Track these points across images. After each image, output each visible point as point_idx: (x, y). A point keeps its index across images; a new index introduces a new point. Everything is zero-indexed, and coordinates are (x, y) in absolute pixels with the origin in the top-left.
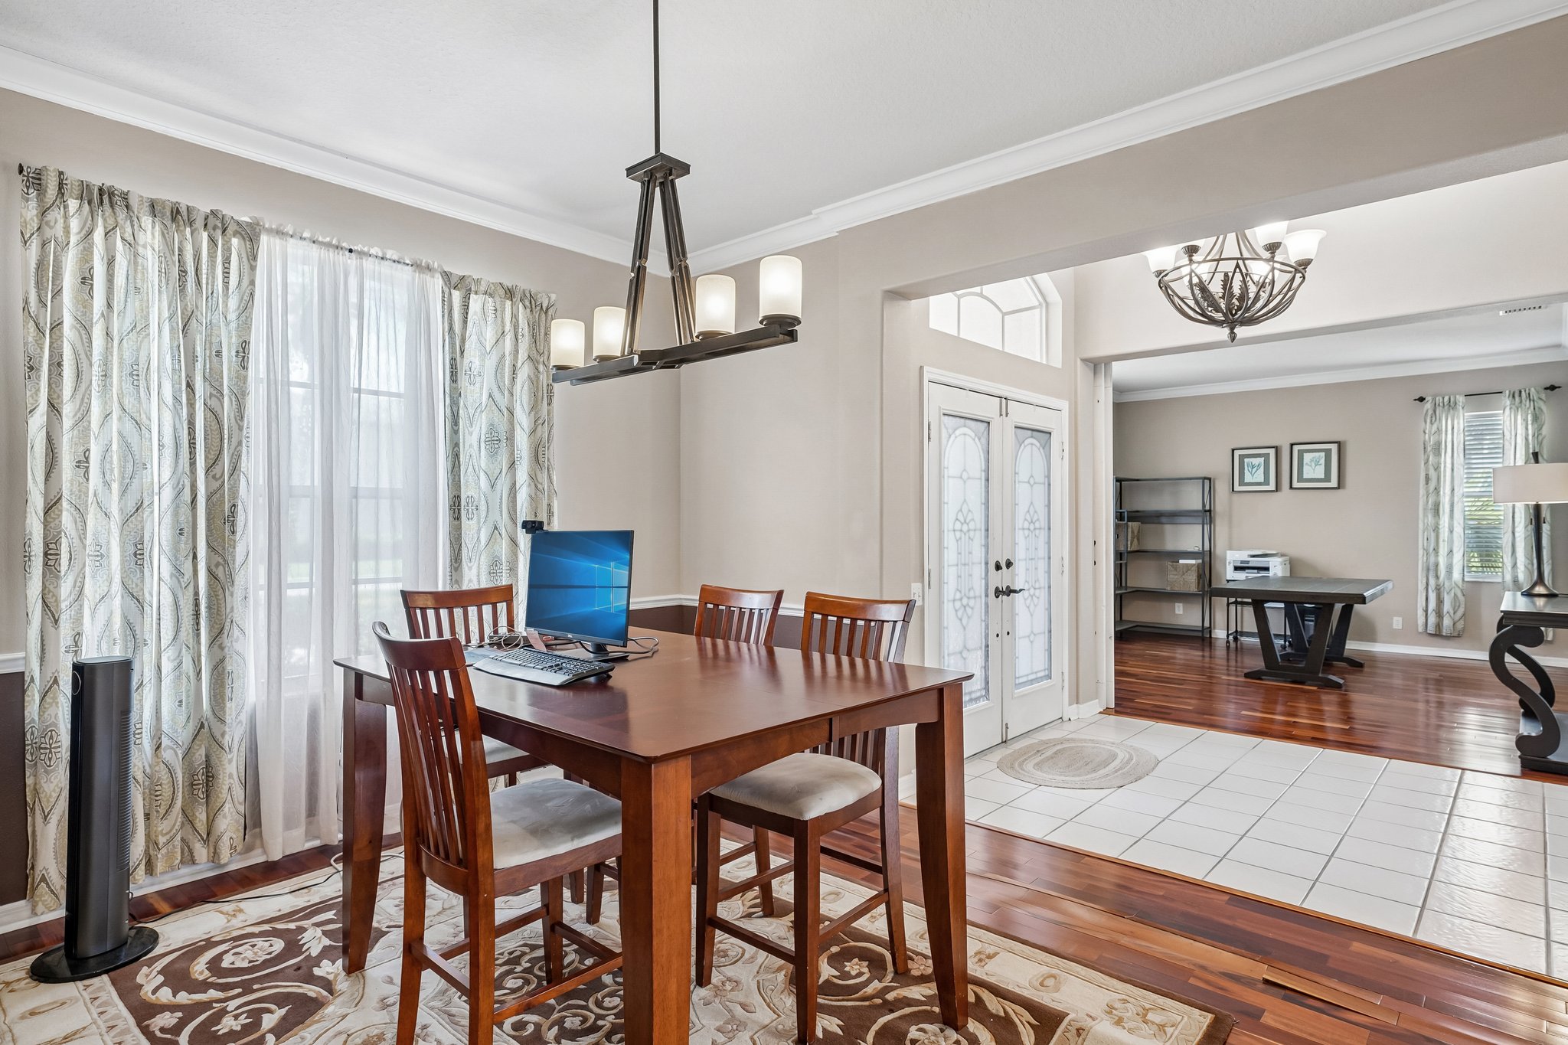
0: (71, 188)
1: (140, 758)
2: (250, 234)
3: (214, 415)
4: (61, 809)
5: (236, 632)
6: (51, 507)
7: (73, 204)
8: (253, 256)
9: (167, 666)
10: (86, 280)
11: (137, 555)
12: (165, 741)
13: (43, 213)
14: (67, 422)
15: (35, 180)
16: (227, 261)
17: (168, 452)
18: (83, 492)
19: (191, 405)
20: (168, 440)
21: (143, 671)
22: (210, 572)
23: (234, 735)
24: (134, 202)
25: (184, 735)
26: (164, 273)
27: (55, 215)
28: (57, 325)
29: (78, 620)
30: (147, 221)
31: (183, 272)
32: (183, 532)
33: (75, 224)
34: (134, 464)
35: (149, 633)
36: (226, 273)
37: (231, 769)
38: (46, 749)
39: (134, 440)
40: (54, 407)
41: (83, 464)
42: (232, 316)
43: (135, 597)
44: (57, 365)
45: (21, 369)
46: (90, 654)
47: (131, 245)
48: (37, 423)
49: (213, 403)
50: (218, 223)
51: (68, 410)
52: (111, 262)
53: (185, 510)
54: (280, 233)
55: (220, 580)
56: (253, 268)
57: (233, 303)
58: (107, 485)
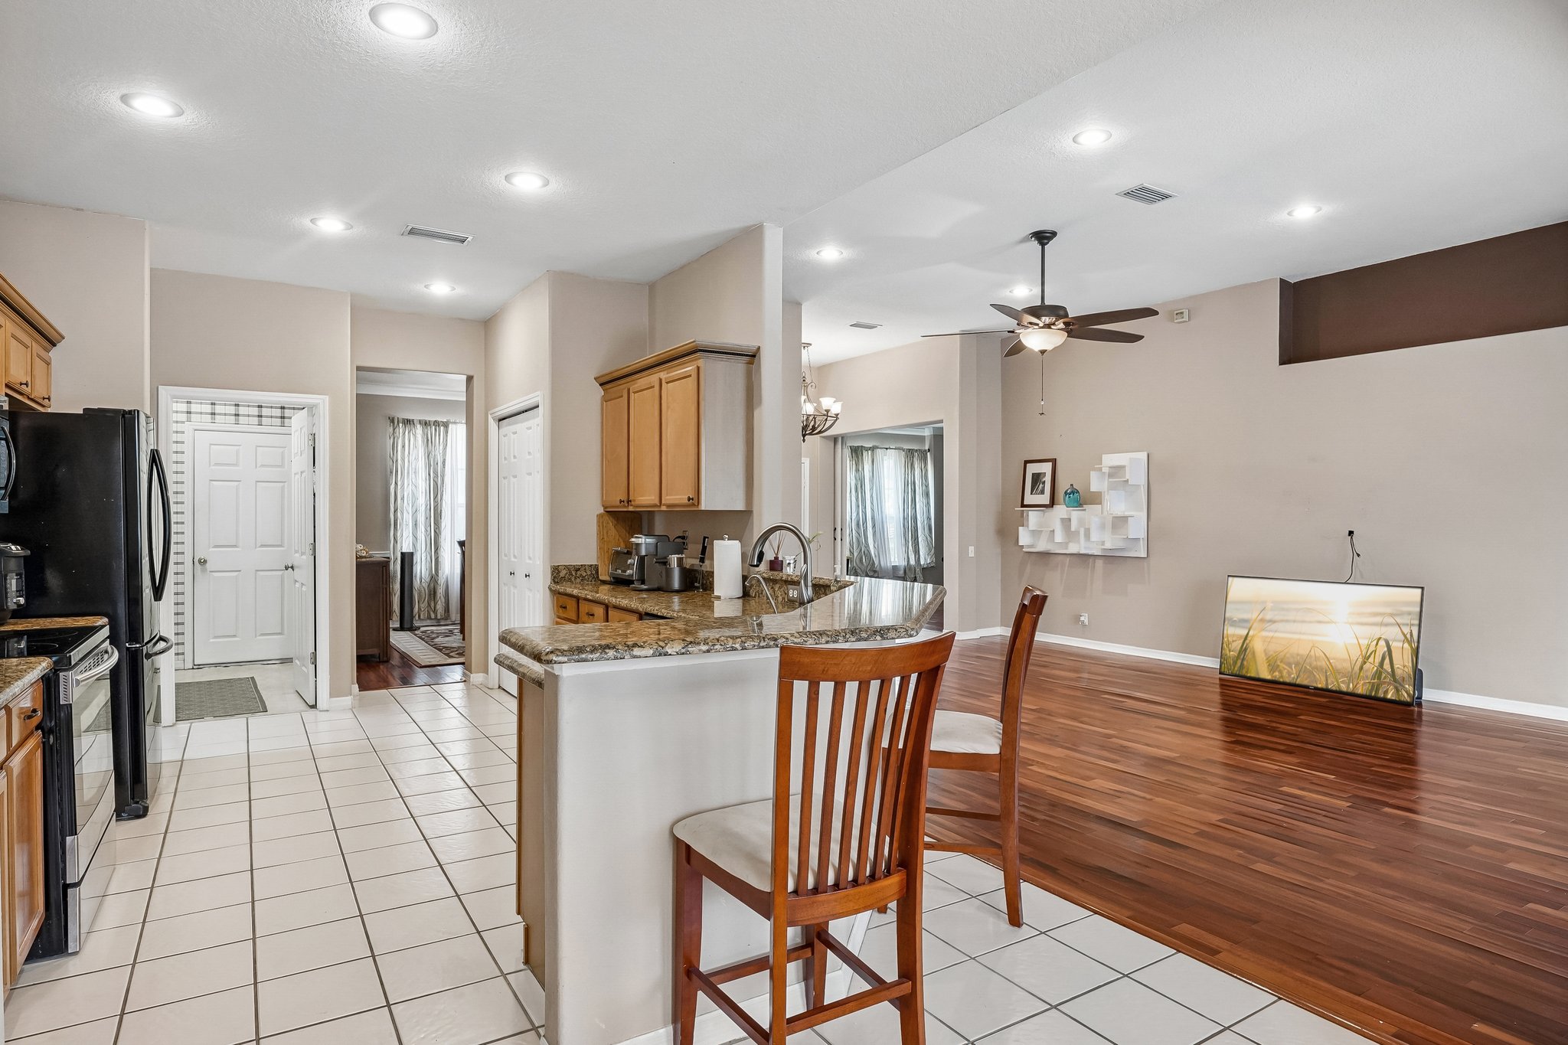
0: (401, 421)
1: (416, 583)
2: (446, 425)
3: (436, 483)
4: (398, 593)
5: (442, 550)
6: (396, 511)
7: (401, 425)
8: (447, 432)
9: (423, 558)
10: (403, 447)
11: (416, 525)
12: (423, 580)
13: (394, 430)
14: (399, 487)
15: (392, 420)
16: (439, 435)
17: (424, 494)
18: (402, 508)
19: (430, 480)
20: (424, 491)
21: (417, 558)
22: (435, 531)
23: (442, 581)
24: (415, 422)
25: (428, 580)
26: (423, 442)
27: (397, 430)
28: (397, 461)
29: (402, 543)
30: (418, 426)
31: (428, 440)
32: (428, 518)
33: (401, 430)
34: (415, 498)
35: (419, 548)
36: (439, 439)
37: (441, 591)
38: (395, 576)
39: (415, 492)
40: (396, 483)
41: (403, 499)
42: (441, 452)
43: (415, 537)
44: (397, 471)
45: (389, 473)
46: (404, 551)
47: (415, 435)
48: (392, 487)
49: (436, 479)
50: (437, 423)
51: (399, 483)
52: (409, 441)
53: (428, 511)
54: (455, 423)
55: (437, 534)
56: (447, 436)
57: (441, 447)
58: (408, 504)
